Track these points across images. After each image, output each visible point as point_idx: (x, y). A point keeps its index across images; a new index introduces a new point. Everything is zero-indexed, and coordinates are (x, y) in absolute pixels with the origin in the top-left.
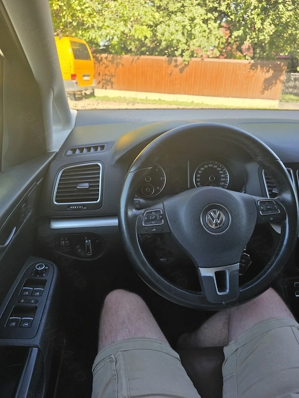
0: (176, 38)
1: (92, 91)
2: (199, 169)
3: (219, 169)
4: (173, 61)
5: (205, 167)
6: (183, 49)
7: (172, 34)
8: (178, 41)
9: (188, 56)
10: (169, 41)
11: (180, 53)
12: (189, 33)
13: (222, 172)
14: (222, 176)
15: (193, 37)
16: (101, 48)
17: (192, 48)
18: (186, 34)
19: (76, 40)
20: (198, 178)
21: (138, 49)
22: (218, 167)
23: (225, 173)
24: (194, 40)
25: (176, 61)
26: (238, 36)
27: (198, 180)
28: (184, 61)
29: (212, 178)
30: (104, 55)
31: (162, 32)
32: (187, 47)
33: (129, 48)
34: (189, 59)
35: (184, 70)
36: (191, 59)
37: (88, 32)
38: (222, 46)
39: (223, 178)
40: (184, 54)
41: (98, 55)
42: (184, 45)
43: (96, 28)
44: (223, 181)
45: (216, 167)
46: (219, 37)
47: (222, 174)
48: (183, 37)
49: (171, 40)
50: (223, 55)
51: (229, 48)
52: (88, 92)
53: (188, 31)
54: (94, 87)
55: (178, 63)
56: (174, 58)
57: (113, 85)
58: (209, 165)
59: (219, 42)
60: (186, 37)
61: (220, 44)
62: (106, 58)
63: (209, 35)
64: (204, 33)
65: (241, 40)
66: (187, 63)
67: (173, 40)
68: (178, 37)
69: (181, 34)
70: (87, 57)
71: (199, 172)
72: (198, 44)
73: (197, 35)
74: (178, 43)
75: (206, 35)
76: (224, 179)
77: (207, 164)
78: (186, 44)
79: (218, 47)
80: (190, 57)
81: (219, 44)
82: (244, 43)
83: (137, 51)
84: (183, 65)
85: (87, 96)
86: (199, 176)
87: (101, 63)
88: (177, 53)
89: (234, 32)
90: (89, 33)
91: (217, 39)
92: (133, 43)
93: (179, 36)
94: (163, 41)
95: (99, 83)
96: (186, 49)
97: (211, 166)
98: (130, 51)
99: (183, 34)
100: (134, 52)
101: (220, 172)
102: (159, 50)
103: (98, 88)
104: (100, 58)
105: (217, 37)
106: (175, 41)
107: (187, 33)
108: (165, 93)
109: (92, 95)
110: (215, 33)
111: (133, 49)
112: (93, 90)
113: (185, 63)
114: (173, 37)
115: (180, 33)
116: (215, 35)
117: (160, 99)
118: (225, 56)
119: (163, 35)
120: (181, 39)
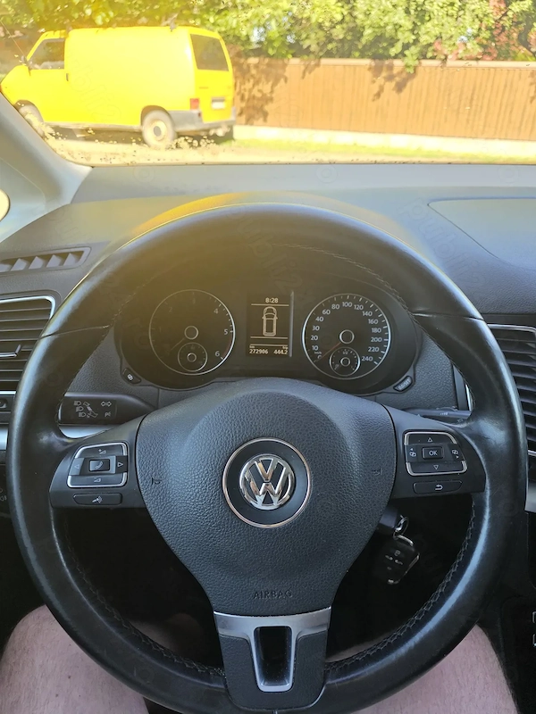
0: (393, 20)
1: (228, 130)
2: (318, 312)
3: (367, 314)
4: (385, 68)
5: (334, 307)
6: (406, 41)
7: (385, 12)
8: (397, 27)
9: (415, 58)
10: (380, 27)
11: (400, 50)
12: (419, 9)
13: (375, 322)
14: (375, 330)
15: (427, 18)
16: (251, 48)
17: (424, 39)
18: (412, 12)
19: (203, 32)
20: (315, 333)
21: (322, 46)
22: (367, 308)
23: (381, 325)
24: (429, 25)
25: (391, 67)
26: (523, 12)
27: (315, 338)
28: (407, 66)
29: (347, 337)
30: (253, 61)
31: (365, 8)
32: (414, 37)
33: (305, 47)
34: (417, 62)
35: (405, 85)
36: (420, 63)
37: (226, 15)
38: (486, 34)
39: (377, 335)
40: (407, 52)
41: (242, 60)
42: (408, 34)
43: (240, 8)
44: (375, 344)
45: (360, 307)
46: (481, 16)
47: (374, 326)
48: (408, 18)
49: (382, 24)
50: (490, 54)
51: (503, 38)
52: (220, 133)
53: (417, 6)
54: (232, 121)
55: (395, 71)
56: (387, 62)
57: (269, 118)
58: (344, 304)
59: (481, 26)
60: (413, 18)
61: (483, 29)
62: (256, 66)
63: (461, 13)
64: (450, 8)
65: (527, 20)
66: (412, 71)
67: (387, 24)
68: (396, 20)
69: (403, 12)
70: (221, 65)
71: (318, 319)
72: (436, 31)
73: (436, 12)
74: (396, 30)
75: (454, 12)
76: (378, 340)
77: (339, 301)
78: (412, 31)
79: (476, 36)
80: (418, 59)
81: (480, 29)
82: (533, 26)
83: (321, 51)
84: (404, 75)
85: (217, 140)
86: (316, 328)
87: (247, 76)
88: (393, 51)
89: (514, 4)
90: (228, 17)
91: (477, 20)
92: (313, 36)
93: (400, 17)
94: (366, 27)
95: (241, 114)
96: (411, 41)
97: (349, 304)
98: (308, 51)
99: (407, 11)
100: (313, 53)
101: (371, 322)
102: (360, 47)
103: (241, 124)
104: (245, 67)
105: (477, 16)
106: (390, 27)
107: (416, 10)
108: (365, 132)
109: (229, 137)
110: (473, 7)
111: (314, 48)
112: (231, 127)
113: (408, 70)
114: (386, 19)
115: (401, 10)
116: (473, 11)
117: (355, 144)
118: (495, 55)
119: (367, 14)
120: (402, 22)
